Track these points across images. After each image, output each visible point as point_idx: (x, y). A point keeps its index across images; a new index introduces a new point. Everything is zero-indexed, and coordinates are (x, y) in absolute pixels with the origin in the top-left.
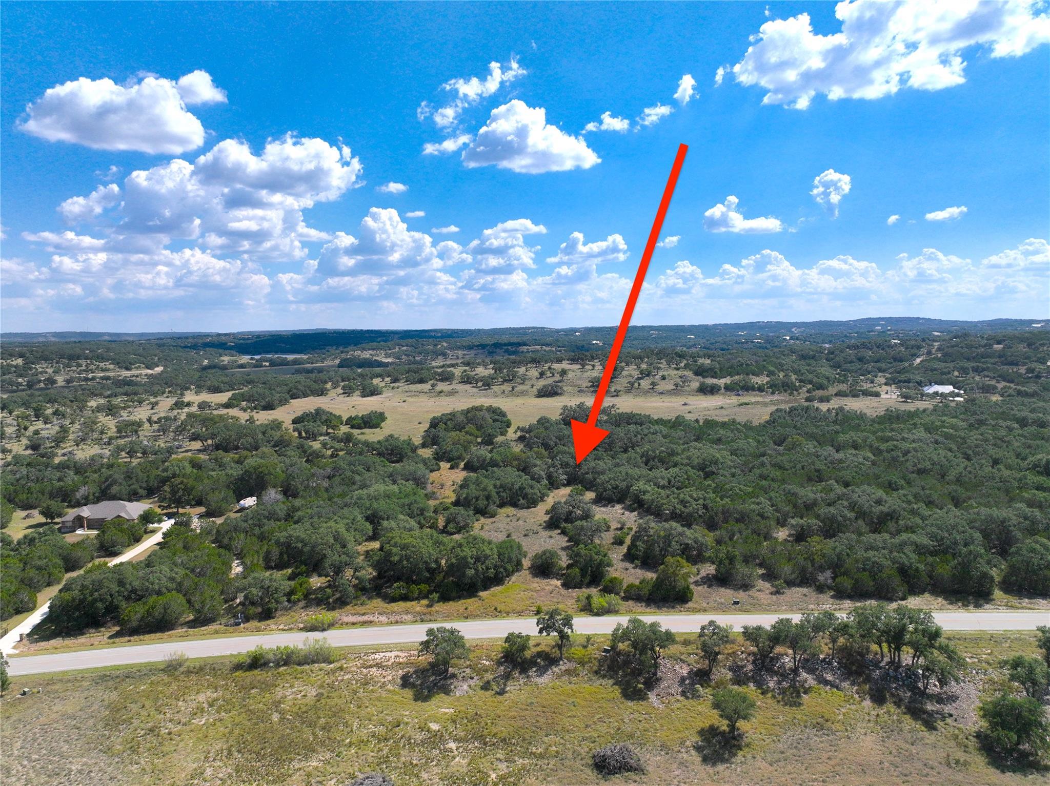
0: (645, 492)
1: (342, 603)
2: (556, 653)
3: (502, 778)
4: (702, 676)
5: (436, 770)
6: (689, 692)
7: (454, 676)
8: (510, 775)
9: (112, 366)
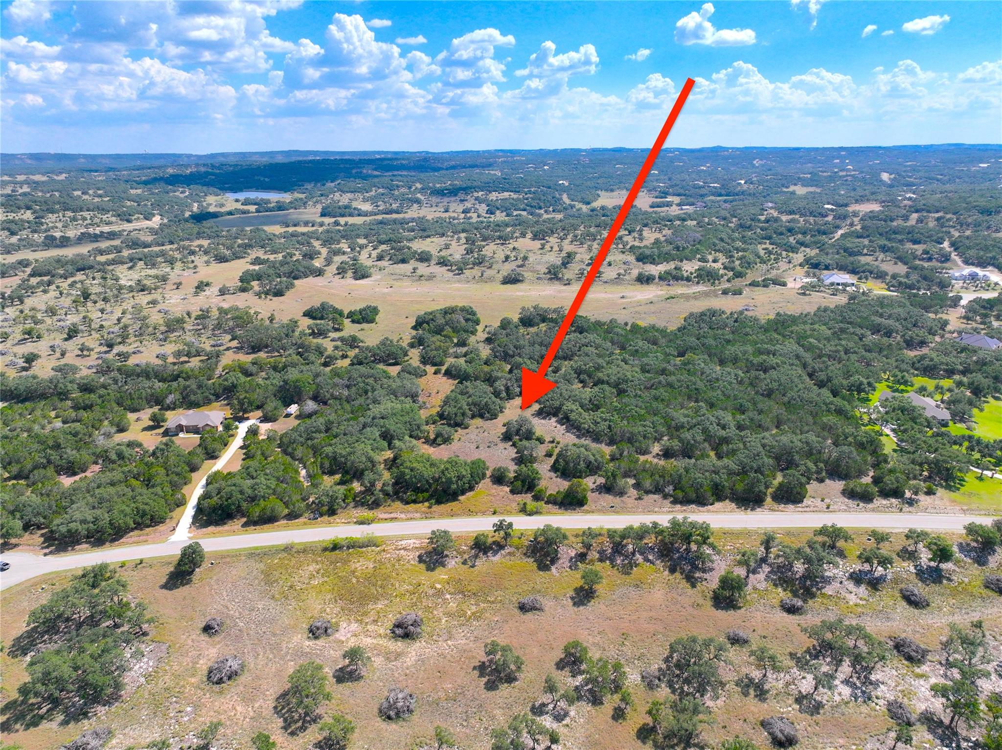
0: (572, 411)
1: (376, 505)
2: (503, 542)
3: (473, 614)
4: (582, 557)
5: (441, 610)
6: (573, 567)
7: (447, 556)
8: (477, 612)
9: (114, 219)
